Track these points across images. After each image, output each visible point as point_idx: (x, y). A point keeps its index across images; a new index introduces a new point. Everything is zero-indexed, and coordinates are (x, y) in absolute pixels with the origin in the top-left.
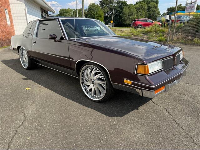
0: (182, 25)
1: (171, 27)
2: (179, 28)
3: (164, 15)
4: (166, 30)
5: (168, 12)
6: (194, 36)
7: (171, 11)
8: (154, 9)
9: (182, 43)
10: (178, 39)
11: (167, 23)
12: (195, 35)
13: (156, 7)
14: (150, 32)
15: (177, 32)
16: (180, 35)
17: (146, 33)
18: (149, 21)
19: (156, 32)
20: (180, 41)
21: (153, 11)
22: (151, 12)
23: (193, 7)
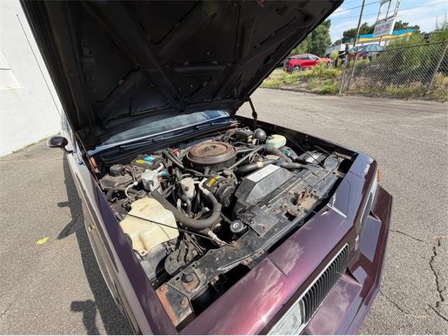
0: (368, 61)
1: (348, 66)
2: (360, 68)
3: (338, 43)
4: (338, 72)
5: (343, 39)
6: (388, 81)
7: (349, 36)
8: (322, 35)
9: (365, 95)
10: (358, 87)
11: (340, 60)
12: (390, 79)
13: (325, 33)
14: (312, 76)
15: (357, 74)
16: (362, 81)
17: (305, 79)
18: (312, 57)
19: (320, 76)
20: (362, 90)
21: (320, 38)
22: (318, 41)
23: (388, 26)
